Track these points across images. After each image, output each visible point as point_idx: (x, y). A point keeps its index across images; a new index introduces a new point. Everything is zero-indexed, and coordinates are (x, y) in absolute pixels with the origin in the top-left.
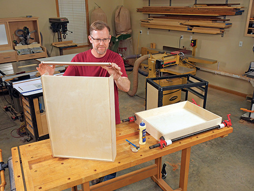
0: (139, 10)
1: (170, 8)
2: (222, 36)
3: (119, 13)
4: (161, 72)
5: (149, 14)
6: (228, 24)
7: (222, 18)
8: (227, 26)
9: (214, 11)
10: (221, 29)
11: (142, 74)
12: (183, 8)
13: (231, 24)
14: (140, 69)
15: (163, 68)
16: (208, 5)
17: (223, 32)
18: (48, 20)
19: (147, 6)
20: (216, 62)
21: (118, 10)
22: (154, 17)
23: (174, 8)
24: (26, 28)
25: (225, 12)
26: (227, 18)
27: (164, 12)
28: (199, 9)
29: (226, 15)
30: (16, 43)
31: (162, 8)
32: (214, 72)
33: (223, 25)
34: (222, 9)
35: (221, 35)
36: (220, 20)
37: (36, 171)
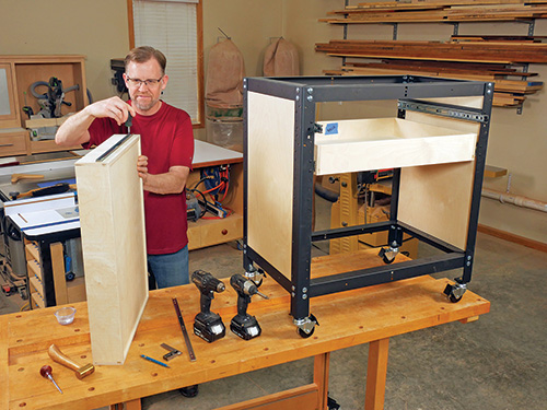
0: (320, 49)
1: (395, 44)
2: (519, 113)
3: (274, 53)
4: (370, 193)
5: (344, 57)
6: (533, 84)
7: (520, 69)
8: (533, 88)
9: (500, 53)
10: (515, 94)
11: (323, 196)
12: (424, 45)
13: (541, 84)
14: (317, 184)
15: (375, 181)
16: (486, 38)
17: (521, 102)
18: (109, 64)
19: (341, 38)
20: (505, 172)
21: (272, 48)
22: (355, 65)
23: (404, 45)
24: (55, 80)
25: (528, 56)
26: (531, 69)
27: (380, 54)
28: (462, 46)
29: (527, 64)
30: (29, 112)
31: (375, 43)
32: (497, 197)
33: (522, 87)
34: (519, 49)
35: (515, 111)
36: (514, 73)
37: (22, 369)
